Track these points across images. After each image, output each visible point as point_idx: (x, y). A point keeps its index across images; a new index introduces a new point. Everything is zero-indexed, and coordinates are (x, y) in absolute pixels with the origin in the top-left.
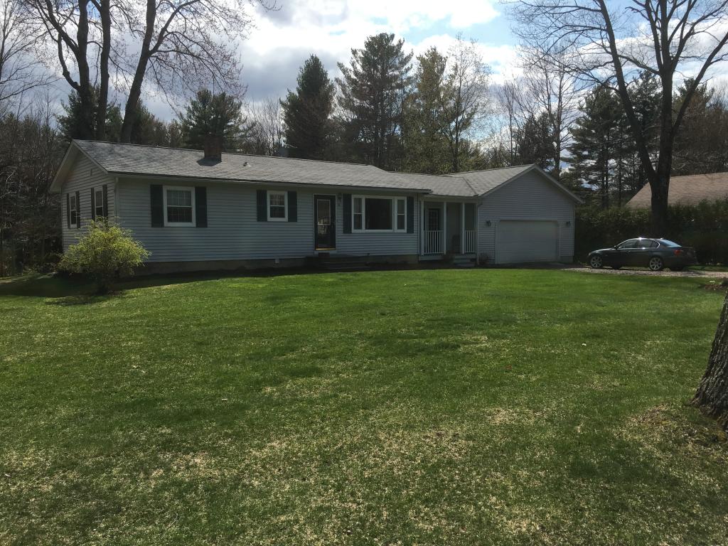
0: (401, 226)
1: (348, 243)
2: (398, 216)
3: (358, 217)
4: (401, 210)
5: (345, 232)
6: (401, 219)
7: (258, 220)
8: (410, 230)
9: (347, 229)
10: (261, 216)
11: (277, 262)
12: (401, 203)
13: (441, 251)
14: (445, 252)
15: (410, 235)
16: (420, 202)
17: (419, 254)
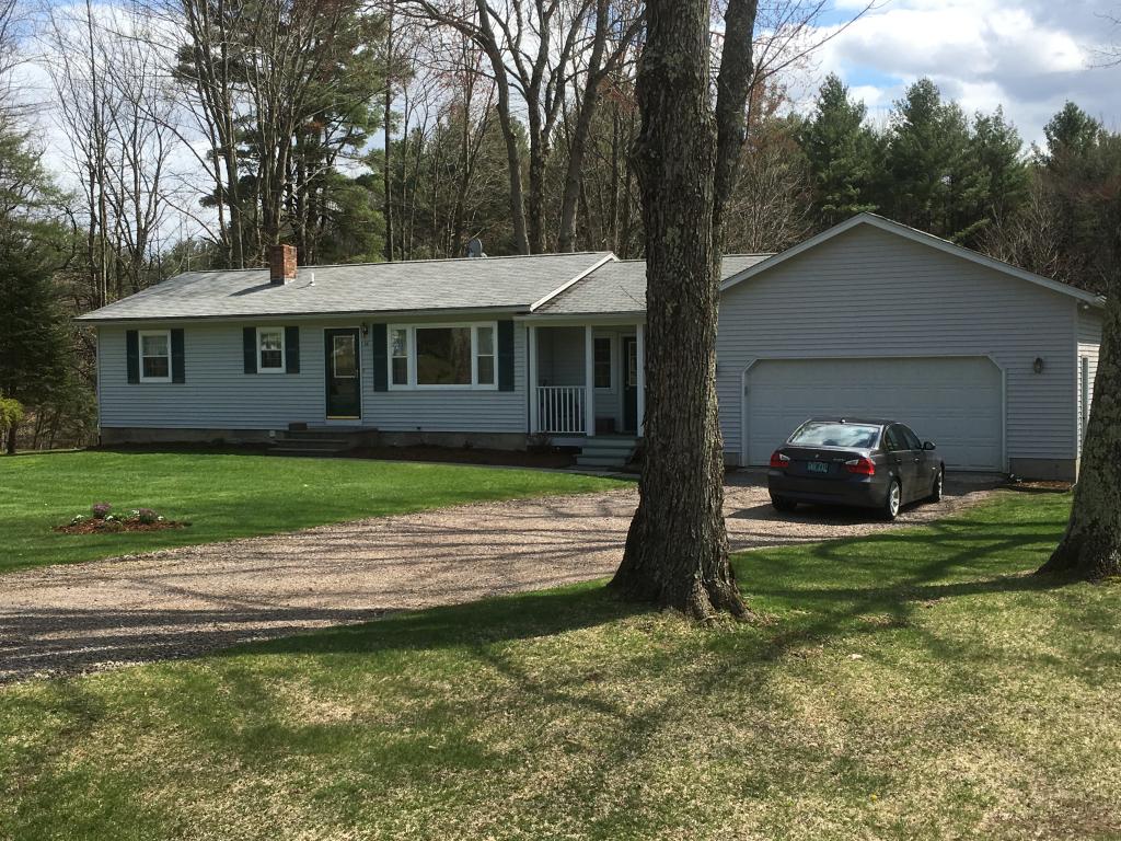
0: (485, 377)
1: (381, 410)
2: (479, 358)
3: (400, 365)
4: (484, 346)
5: (376, 389)
6: (485, 364)
7: (246, 372)
8: (507, 383)
9: (380, 384)
10: (250, 367)
11: (272, 434)
12: (484, 333)
13: (583, 430)
14: (590, 430)
15: (506, 395)
16: (528, 328)
17: (527, 431)
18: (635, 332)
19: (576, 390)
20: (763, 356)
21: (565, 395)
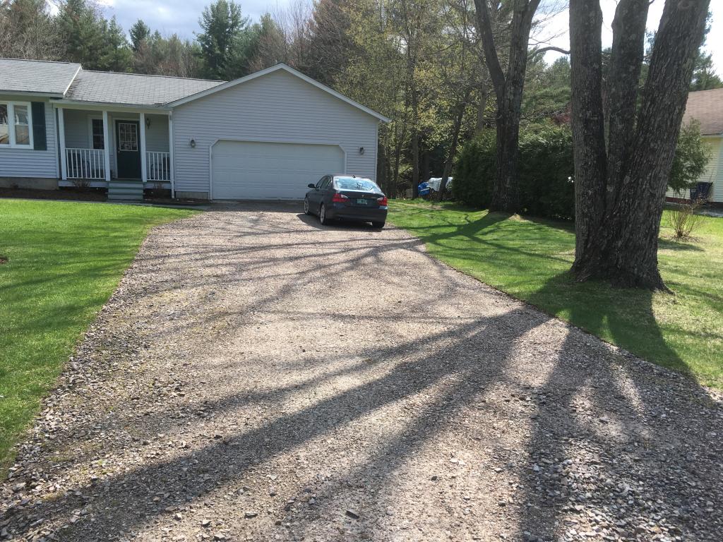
0: (23, 140)
6: (21, 131)
8: (41, 143)
13: (102, 176)
14: (108, 178)
15: (41, 153)
16: (57, 109)
17: (58, 177)
18: (139, 118)
19: (83, 151)
20: (222, 137)
21: (74, 154)
